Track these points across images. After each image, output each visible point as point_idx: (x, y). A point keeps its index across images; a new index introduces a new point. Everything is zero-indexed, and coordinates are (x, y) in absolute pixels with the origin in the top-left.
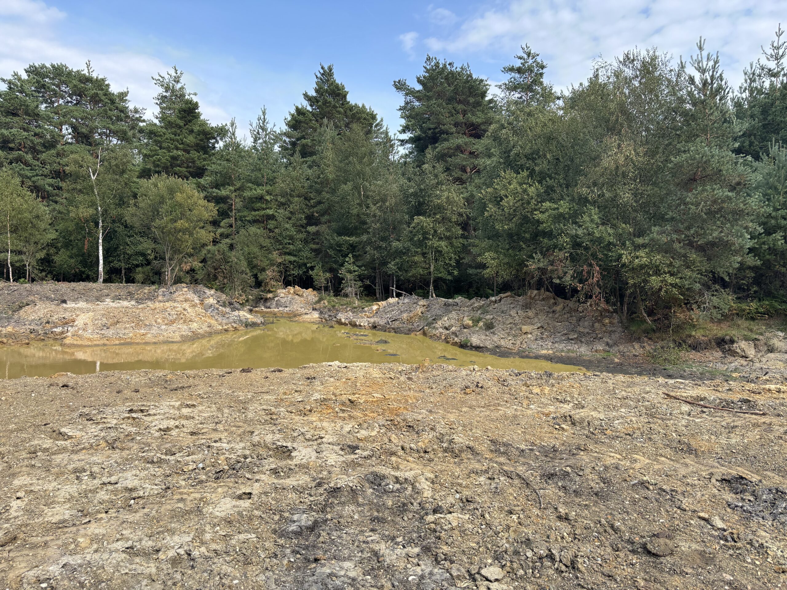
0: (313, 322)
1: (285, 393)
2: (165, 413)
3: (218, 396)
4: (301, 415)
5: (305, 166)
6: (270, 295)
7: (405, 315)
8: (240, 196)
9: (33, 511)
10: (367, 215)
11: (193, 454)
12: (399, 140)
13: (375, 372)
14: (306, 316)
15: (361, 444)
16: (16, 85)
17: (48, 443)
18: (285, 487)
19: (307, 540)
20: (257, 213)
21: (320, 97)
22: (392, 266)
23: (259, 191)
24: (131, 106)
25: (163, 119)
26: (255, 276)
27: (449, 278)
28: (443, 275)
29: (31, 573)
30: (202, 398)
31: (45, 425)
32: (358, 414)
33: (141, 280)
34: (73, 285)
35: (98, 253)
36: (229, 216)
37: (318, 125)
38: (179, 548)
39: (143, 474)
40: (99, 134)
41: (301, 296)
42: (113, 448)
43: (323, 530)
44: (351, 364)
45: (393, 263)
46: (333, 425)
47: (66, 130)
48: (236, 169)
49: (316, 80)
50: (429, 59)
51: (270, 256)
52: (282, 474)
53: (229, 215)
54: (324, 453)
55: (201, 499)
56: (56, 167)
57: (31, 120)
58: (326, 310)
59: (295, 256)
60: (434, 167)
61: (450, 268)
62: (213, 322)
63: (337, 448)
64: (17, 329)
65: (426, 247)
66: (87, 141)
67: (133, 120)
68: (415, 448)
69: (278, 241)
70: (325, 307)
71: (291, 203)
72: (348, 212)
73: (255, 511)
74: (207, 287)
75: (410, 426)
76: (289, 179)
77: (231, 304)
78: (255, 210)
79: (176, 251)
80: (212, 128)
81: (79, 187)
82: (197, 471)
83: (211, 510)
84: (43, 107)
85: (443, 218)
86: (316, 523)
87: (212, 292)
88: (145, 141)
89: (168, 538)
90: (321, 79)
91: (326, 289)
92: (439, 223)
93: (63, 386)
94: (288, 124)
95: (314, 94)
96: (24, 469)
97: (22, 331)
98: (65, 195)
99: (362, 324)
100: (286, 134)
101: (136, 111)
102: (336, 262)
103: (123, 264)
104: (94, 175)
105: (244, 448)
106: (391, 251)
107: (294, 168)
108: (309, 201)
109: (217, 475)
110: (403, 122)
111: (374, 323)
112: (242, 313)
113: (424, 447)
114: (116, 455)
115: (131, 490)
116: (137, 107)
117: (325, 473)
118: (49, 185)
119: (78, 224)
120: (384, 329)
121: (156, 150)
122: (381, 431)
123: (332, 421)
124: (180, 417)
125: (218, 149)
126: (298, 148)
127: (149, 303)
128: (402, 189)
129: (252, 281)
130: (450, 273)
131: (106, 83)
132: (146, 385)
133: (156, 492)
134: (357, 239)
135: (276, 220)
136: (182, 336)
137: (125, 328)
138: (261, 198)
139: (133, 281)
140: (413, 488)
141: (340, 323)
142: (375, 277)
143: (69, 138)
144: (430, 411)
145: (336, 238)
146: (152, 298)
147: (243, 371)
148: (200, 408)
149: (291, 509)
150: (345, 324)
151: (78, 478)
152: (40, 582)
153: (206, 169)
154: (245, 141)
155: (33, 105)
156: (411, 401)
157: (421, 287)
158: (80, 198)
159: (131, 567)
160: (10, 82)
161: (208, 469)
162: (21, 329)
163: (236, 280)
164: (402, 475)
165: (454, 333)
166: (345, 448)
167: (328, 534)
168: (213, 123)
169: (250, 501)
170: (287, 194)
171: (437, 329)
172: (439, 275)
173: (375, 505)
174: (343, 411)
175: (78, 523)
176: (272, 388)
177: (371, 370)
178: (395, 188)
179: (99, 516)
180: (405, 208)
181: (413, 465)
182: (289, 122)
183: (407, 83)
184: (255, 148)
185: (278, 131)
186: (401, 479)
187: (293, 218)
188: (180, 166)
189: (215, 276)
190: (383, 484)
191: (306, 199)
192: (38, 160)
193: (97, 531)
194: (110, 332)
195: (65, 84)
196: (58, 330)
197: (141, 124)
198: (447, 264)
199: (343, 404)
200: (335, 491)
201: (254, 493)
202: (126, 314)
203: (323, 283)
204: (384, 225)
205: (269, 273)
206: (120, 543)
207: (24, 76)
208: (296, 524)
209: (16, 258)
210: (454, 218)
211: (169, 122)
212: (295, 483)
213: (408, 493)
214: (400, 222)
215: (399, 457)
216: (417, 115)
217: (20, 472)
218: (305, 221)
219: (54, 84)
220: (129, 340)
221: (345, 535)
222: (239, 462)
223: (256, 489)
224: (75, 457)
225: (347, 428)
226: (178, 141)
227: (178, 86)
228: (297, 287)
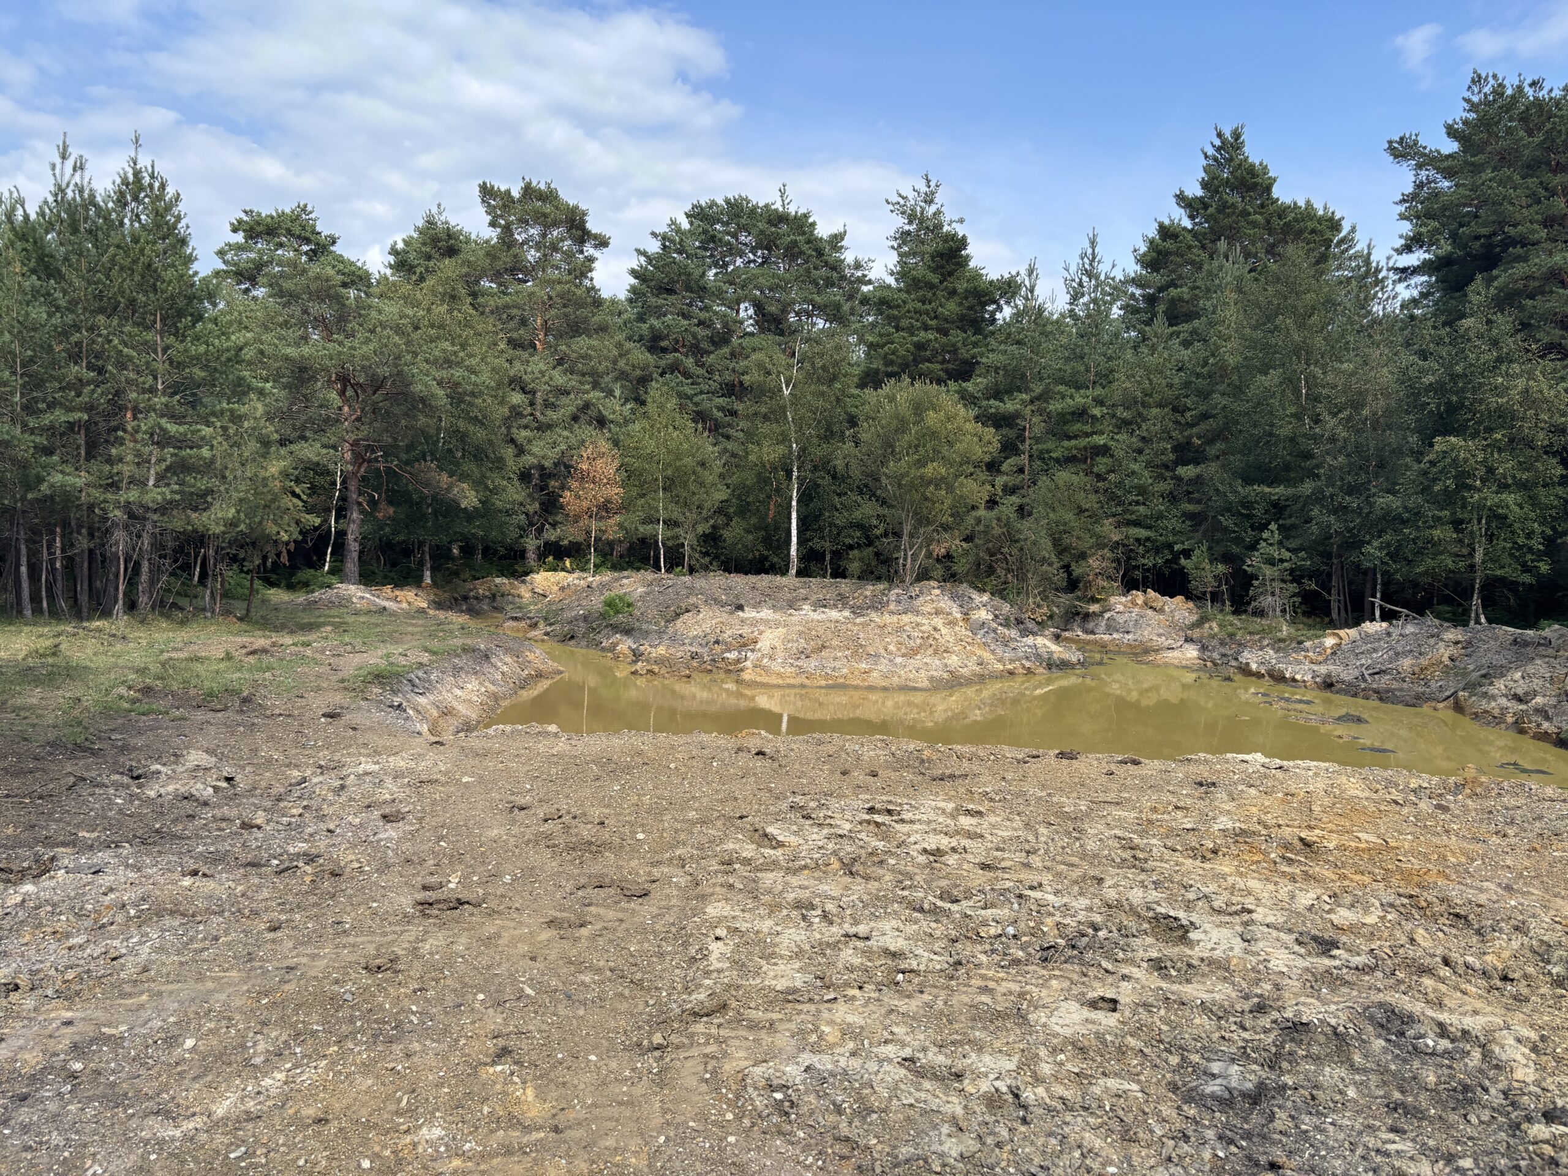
0: (1185, 667)
1: (1154, 810)
2: (929, 822)
3: (1020, 801)
4: (1195, 857)
5: (1175, 342)
6: (1094, 608)
7: (1406, 663)
8: (1041, 412)
9: (743, 965)
10: (1316, 438)
11: (993, 906)
12: (1396, 270)
13: (1353, 785)
14: (1171, 654)
15: (1344, 939)
16: (672, 241)
17: (748, 850)
18: (1185, 1000)
19: (1246, 1120)
20: (1073, 442)
21: (1212, 197)
22: (1373, 551)
23: (1080, 399)
24: (849, 257)
25: (903, 274)
26: (1067, 568)
27: (1527, 578)
28: (1510, 571)
29: (759, 1070)
30: (991, 800)
31: (741, 817)
32: (1326, 873)
33: (857, 572)
34: (752, 579)
35: (790, 523)
36: (1017, 452)
37: (1204, 256)
38: (997, 1079)
39: (911, 929)
40: (797, 314)
41: (1161, 611)
42: (851, 873)
43: (1280, 1107)
44: (1291, 763)
45: (1375, 544)
46: (1271, 887)
47: (746, 311)
48: (1036, 358)
49: (1205, 163)
50: (1477, 80)
51: (1098, 529)
52: (1173, 973)
53: (1017, 449)
54: (1261, 944)
55: (1022, 995)
56: (728, 377)
57: (692, 300)
58: (1215, 642)
59: (1148, 527)
60: (1489, 322)
61: (1529, 557)
62: (987, 655)
63: (1289, 939)
64: (672, 651)
65: (1464, 507)
66: (777, 328)
67: (851, 282)
68: (1477, 966)
69: (1113, 497)
70: (1213, 637)
71: (1145, 419)
72: (1271, 434)
73: (1129, 1038)
74: (976, 588)
75: (1457, 915)
76: (1141, 372)
77: (1019, 622)
78: (1069, 438)
79: (922, 520)
80: (991, 282)
81: (764, 410)
82: (1004, 939)
83: (1044, 1020)
84: (711, 274)
85: (1512, 440)
86: (1261, 1086)
87: (985, 598)
88: (871, 319)
89: (973, 1055)
90: (1216, 159)
91: (1215, 597)
92: (1500, 450)
93: (758, 754)
94: (1142, 261)
95: (1199, 192)
96: (718, 889)
97: (679, 654)
98: (743, 424)
99: (1298, 677)
100: (1136, 281)
101: (858, 266)
102: (1238, 541)
103: (828, 544)
104: (787, 386)
105: (1090, 909)
106: (1373, 517)
107: (1153, 349)
108: (1182, 413)
109: (1045, 953)
110: (1406, 228)
111: (1329, 675)
112: (1040, 641)
113: (1500, 966)
114: (859, 888)
115: (894, 955)
116: (860, 257)
117: (1268, 987)
118: (719, 409)
119: (760, 473)
120: (1352, 690)
121: (889, 334)
122: (1389, 917)
123: (1267, 879)
124: (957, 832)
125: (1001, 322)
126: (1161, 308)
127: (874, 615)
128: (1404, 378)
129: (1060, 578)
130: (1526, 569)
131: (811, 220)
132: (888, 766)
133: (938, 967)
134: (1290, 491)
135: (1112, 456)
136: (931, 679)
137: (835, 659)
138: (1081, 414)
139: (844, 576)
140: (1484, 1056)
141: (1245, 671)
142: (1329, 575)
143: (749, 326)
144: (1508, 888)
145: (1240, 489)
146: (878, 605)
147: (1062, 755)
148: (993, 819)
149: (1204, 1048)
150: (1259, 675)
151: (804, 918)
152: (772, 1088)
153: (978, 363)
154: (1053, 302)
155: (697, 273)
156: (1453, 860)
157: (1446, 600)
158: (765, 428)
159: (918, 1095)
160: (664, 238)
161: (1024, 939)
162: (680, 652)
163: (1030, 575)
164: (1455, 1022)
165: (1541, 711)
166: (1305, 939)
167: (1292, 1117)
168: (993, 272)
169: (1117, 1015)
170: (1136, 403)
171: (1493, 698)
172: (1498, 573)
173: (1394, 1074)
174: (1290, 862)
175: (817, 998)
176: (1126, 795)
177: (1344, 778)
178: (1386, 376)
179: (851, 992)
180: (1410, 419)
181: (1479, 1005)
182: (1144, 255)
183: (1422, 141)
184: (1072, 314)
185: (1119, 276)
186: (1453, 1029)
187: (1147, 451)
188: (929, 361)
189: (990, 567)
190: (1410, 1033)
191: (1175, 409)
192: (702, 366)
193: (850, 1019)
194: (811, 664)
195: (746, 230)
196: (732, 656)
197: (865, 289)
198: (1520, 548)
199: (1287, 846)
200: (1297, 1029)
201: (1122, 1001)
202: (837, 633)
203: (1210, 584)
204: (1355, 458)
205: (1094, 563)
206: (890, 1047)
207: (685, 225)
208: (1218, 1081)
209: (669, 534)
210: (1541, 439)
211: (914, 279)
212: (1206, 997)
213: (1471, 1064)
214: (1398, 452)
215: (1442, 980)
216: (1444, 208)
217: (712, 894)
218: (1172, 457)
219: (728, 233)
220: (842, 680)
221: (1331, 1128)
222: (1083, 935)
223: (1125, 993)
224: (794, 881)
225: (1305, 899)
226: (928, 314)
227: (931, 210)
228: (1151, 593)
